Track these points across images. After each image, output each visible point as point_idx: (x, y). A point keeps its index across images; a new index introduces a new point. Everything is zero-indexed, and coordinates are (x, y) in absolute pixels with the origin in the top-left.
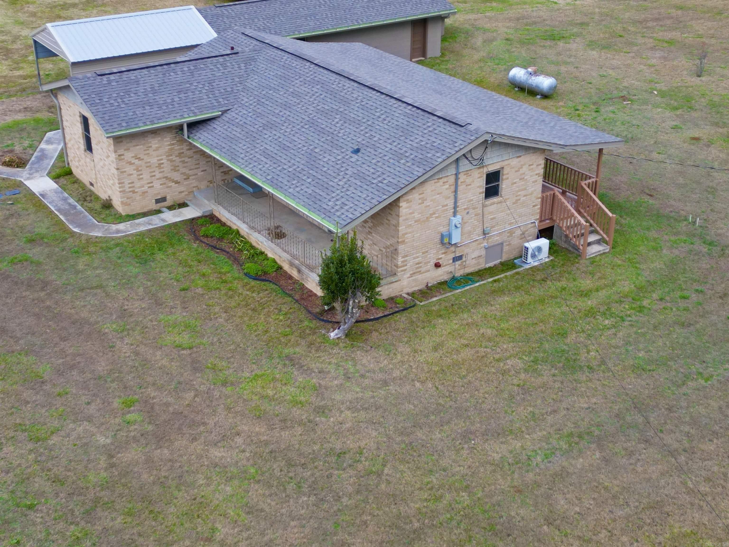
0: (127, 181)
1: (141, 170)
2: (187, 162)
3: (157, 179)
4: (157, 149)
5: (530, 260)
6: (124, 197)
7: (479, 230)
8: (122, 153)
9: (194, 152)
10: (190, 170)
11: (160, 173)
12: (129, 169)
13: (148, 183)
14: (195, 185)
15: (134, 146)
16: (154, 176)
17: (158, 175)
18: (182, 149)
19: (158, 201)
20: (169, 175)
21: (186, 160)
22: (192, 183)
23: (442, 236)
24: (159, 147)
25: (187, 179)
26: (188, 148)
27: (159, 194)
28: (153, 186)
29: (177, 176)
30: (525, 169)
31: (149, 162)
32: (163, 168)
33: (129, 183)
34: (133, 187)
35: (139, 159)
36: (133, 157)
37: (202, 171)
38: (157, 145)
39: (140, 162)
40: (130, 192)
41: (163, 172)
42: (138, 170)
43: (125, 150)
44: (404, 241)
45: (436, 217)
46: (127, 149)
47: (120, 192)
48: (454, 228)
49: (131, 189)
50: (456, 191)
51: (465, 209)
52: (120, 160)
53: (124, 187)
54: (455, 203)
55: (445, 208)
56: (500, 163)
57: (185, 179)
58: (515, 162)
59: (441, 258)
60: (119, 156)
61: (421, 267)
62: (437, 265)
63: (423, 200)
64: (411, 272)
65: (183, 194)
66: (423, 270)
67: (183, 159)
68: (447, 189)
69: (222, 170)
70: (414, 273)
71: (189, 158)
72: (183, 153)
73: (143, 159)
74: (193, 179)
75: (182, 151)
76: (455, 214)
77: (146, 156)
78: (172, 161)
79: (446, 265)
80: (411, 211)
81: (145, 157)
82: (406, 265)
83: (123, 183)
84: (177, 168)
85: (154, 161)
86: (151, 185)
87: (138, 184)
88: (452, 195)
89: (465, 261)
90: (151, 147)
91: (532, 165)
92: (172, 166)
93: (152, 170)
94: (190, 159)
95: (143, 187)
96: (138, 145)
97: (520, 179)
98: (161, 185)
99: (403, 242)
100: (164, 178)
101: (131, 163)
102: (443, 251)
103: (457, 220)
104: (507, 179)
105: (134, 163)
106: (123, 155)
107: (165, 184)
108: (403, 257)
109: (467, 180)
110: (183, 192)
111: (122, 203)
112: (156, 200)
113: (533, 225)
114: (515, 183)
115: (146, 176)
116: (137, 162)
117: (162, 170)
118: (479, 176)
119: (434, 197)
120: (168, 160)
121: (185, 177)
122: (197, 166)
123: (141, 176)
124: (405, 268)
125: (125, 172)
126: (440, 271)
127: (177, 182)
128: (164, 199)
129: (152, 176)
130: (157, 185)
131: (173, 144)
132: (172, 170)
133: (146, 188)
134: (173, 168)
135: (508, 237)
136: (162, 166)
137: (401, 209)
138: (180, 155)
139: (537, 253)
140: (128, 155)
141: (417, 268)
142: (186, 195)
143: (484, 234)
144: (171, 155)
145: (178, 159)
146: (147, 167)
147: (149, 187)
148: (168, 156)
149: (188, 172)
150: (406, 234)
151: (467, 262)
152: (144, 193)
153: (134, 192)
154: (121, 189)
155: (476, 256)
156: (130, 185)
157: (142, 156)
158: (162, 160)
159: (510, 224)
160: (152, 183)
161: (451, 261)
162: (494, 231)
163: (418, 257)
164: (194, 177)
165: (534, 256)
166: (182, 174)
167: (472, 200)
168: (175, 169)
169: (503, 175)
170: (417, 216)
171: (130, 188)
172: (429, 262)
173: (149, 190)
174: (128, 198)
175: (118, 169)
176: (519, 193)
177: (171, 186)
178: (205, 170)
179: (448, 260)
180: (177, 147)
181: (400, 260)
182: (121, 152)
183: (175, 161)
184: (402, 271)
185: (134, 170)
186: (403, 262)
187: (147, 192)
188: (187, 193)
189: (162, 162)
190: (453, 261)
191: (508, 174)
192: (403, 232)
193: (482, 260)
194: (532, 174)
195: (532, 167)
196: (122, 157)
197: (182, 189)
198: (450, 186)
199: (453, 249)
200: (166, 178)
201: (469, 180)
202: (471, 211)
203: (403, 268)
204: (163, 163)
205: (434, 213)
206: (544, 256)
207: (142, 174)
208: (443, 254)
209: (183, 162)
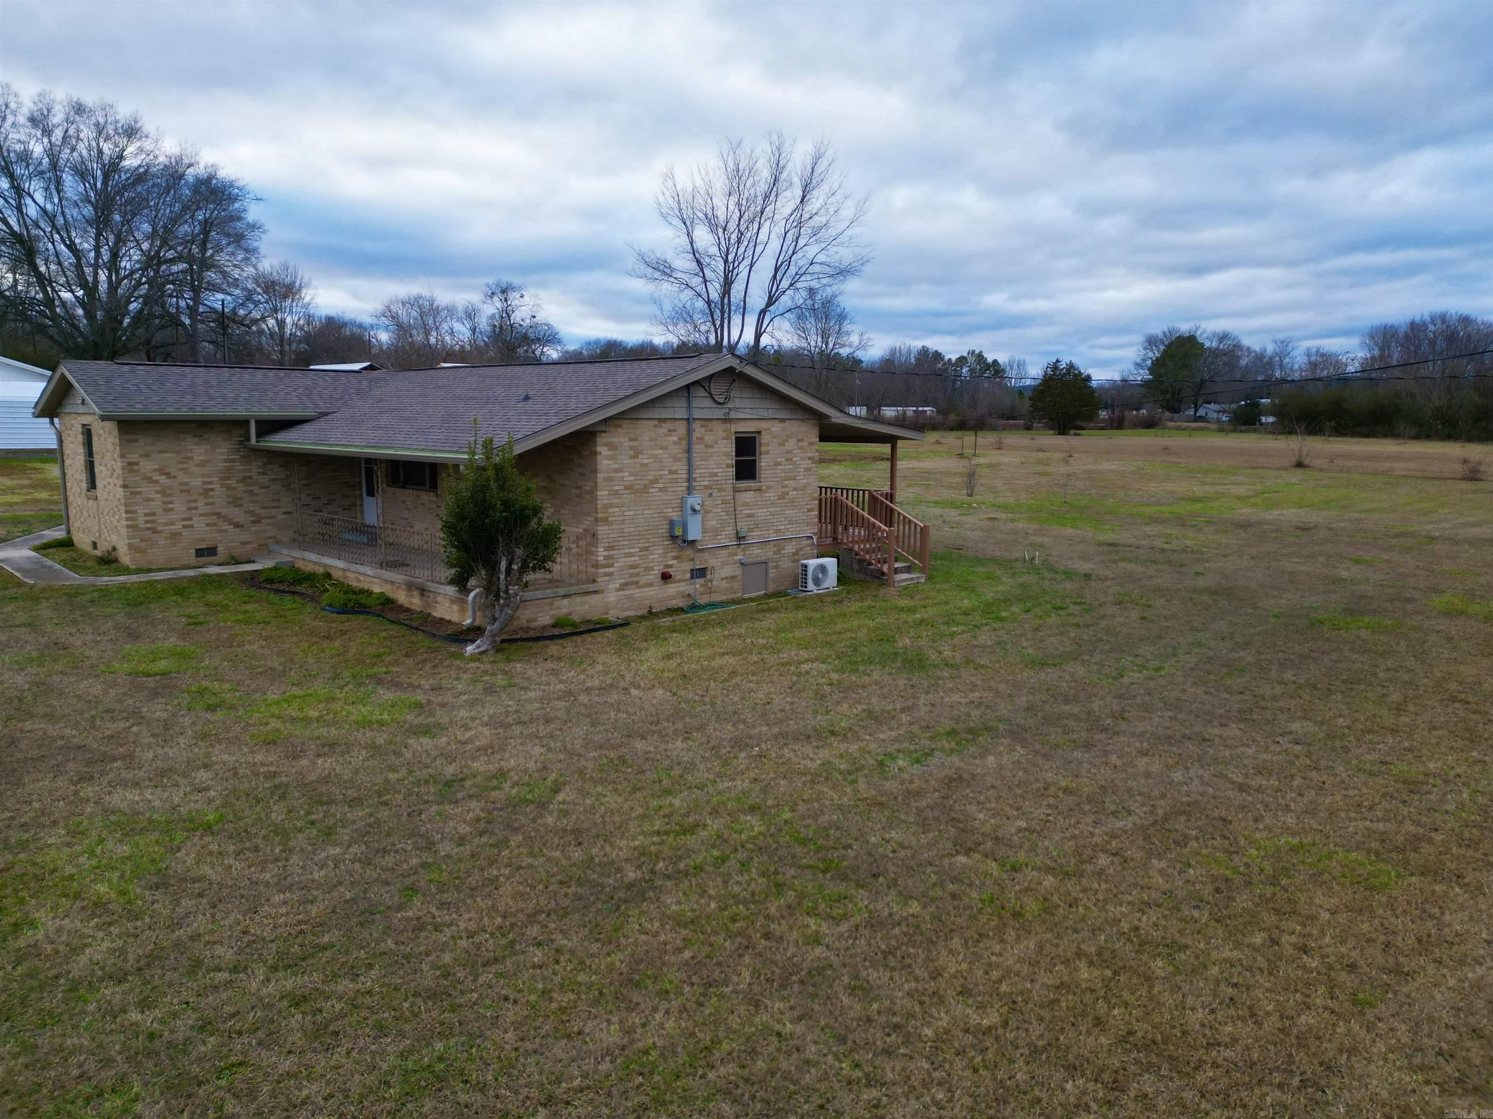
0: (141, 511)
1: (171, 495)
2: (257, 495)
3: (201, 515)
4: (202, 464)
5: (811, 586)
6: (133, 537)
7: (730, 531)
8: (134, 460)
9: (271, 480)
10: (262, 508)
11: (207, 504)
12: (147, 490)
13: (184, 519)
14: (271, 534)
15: (159, 452)
16: (196, 508)
18: (250, 471)
19: (200, 553)
20: (224, 511)
21: (256, 489)
22: (265, 531)
23: (672, 524)
24: (208, 462)
25: (257, 522)
26: (260, 470)
27: (203, 540)
28: (192, 526)
29: (237, 514)
30: (791, 444)
31: (187, 484)
32: (213, 497)
33: (146, 515)
34: (154, 522)
35: (168, 475)
36: (155, 470)
37: (285, 513)
38: (203, 458)
39: (169, 481)
40: (148, 529)
41: (213, 503)
42: (163, 493)
43: (141, 456)
44: (606, 519)
45: (661, 490)
46: (147, 456)
47: (128, 527)
48: (689, 512)
49: (149, 525)
50: (689, 451)
51: (706, 487)
52: (130, 471)
53: (136, 519)
54: (689, 472)
55: (674, 476)
56: (756, 423)
57: (254, 522)
58: (776, 428)
59: (671, 566)
60: (129, 464)
61: (638, 574)
62: (666, 577)
63: (637, 453)
64: (622, 581)
65: (249, 547)
66: (643, 580)
67: (250, 488)
68: (675, 443)
69: (319, 517)
70: (626, 584)
71: (261, 488)
72: (251, 478)
73: (175, 477)
74: (268, 524)
75: (248, 474)
76: (690, 490)
77: (181, 473)
78: (229, 488)
79: (679, 581)
80: (616, 466)
81: (180, 475)
82: (612, 566)
83: (135, 512)
84: (239, 502)
85: (197, 482)
86: (189, 523)
87: (162, 519)
88: (684, 456)
89: (711, 581)
90: (192, 458)
91: (802, 440)
92: (229, 496)
93: (193, 498)
94: (263, 491)
95: (173, 524)
96: (166, 452)
97: (787, 460)
98: (208, 525)
99: (605, 521)
100: (213, 514)
101: (150, 480)
102: (674, 554)
103: (694, 501)
104: (767, 453)
105: (157, 482)
106: (137, 464)
107: (214, 525)
108: (607, 549)
109: (706, 438)
110: (248, 543)
111: (131, 547)
112: (197, 550)
113: (809, 542)
114: (779, 464)
115: (179, 506)
116: (162, 479)
117: (211, 500)
118: (724, 434)
119: (655, 452)
120: (222, 486)
121: (253, 519)
122: (276, 504)
123: (170, 506)
124: (611, 570)
125: (140, 493)
126: (672, 589)
127: (237, 525)
128: (211, 551)
129: (190, 509)
130: (200, 524)
131: (233, 461)
132: (229, 503)
133: (178, 526)
134: (230, 499)
135: (775, 553)
136: (211, 493)
137: (599, 457)
138: (245, 480)
139: (820, 576)
140: (148, 467)
141: (632, 575)
142: (254, 549)
143: (739, 538)
144: (229, 478)
145: (240, 487)
146: (182, 491)
147: (184, 527)
148: (221, 479)
149: (258, 511)
150: (611, 506)
151: (714, 583)
152: (175, 535)
153: (154, 531)
154: (130, 523)
155: (727, 575)
156: (148, 518)
157: (173, 471)
158: (211, 483)
159: (777, 531)
160: (190, 519)
161: (688, 576)
162: (753, 537)
163: (631, 555)
164: (270, 521)
165: (817, 582)
166: (246, 512)
167: (716, 475)
168: (235, 502)
169: (760, 445)
170: (629, 478)
171: (147, 522)
172: (652, 569)
173: (185, 533)
174: (142, 540)
175: (125, 486)
176: (786, 483)
177: (226, 531)
178: (291, 513)
179: (684, 572)
180: (239, 466)
181: (601, 554)
182: (133, 457)
183: (235, 488)
184: (606, 575)
185: (157, 492)
186: (607, 558)
187: (180, 534)
188: (255, 546)
189: (211, 486)
190: (692, 577)
191: (767, 445)
192: (605, 502)
193: (737, 585)
194: (803, 455)
195: (801, 444)
196: (135, 467)
197: (246, 537)
198: (679, 439)
199: (689, 552)
200: (218, 515)
201: (708, 438)
202: (716, 494)
203: (607, 570)
204: (212, 490)
205: (656, 481)
206: (831, 581)
207: (172, 503)
208: (674, 558)
209: (251, 493)
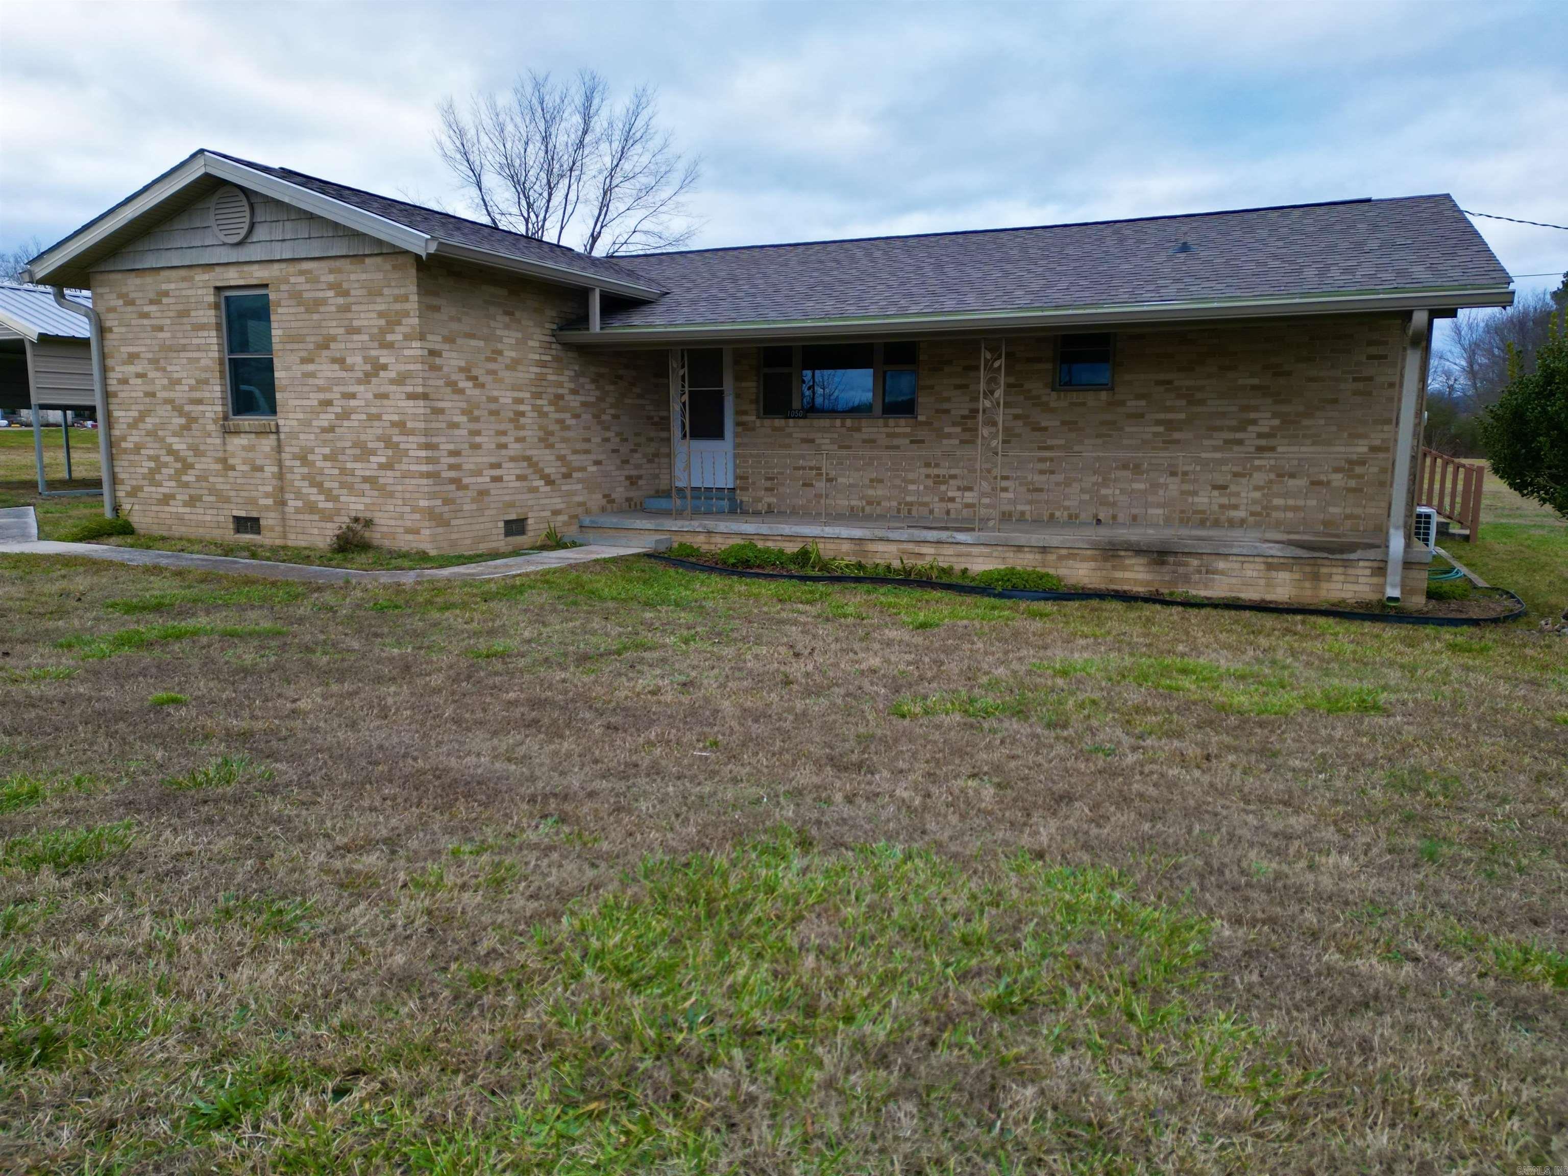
0: (444, 445)
1: (478, 419)
2: (569, 428)
3: (511, 459)
4: (513, 365)
8: (437, 347)
10: (574, 452)
11: (517, 440)
12: (453, 407)
13: (492, 466)
14: (581, 499)
15: (466, 335)
16: (505, 446)
17: (515, 448)
18: (562, 385)
19: (509, 528)
20: (535, 454)
21: (568, 419)
22: (575, 492)
24: (519, 362)
25: (568, 476)
27: (512, 505)
28: (501, 479)
29: (549, 462)
31: (496, 400)
32: (523, 428)
33: (450, 454)
34: (458, 467)
35: (475, 381)
36: (461, 369)
38: (514, 354)
39: (477, 392)
40: (451, 481)
41: (524, 440)
42: (470, 416)
43: (443, 340)
46: (451, 340)
49: (453, 474)
52: (431, 368)
57: (563, 476)
60: (431, 353)
67: (562, 416)
69: (626, 473)
71: (573, 416)
72: (563, 397)
73: (483, 386)
74: (579, 481)
75: (560, 391)
77: (490, 378)
78: (540, 413)
81: (489, 381)
83: (436, 447)
84: (550, 439)
85: (507, 398)
86: (498, 472)
87: (470, 462)
92: (541, 428)
93: (501, 427)
95: (481, 473)
96: (474, 336)
98: (518, 478)
100: (524, 459)
101: (455, 389)
105: (462, 391)
106: (439, 354)
107: (525, 478)
110: (557, 514)
111: (432, 514)
112: (507, 523)
115: (488, 441)
116: (469, 388)
117: (521, 433)
120: (533, 408)
121: (564, 470)
122: (586, 446)
123: (477, 439)
125: (442, 411)
127: (548, 481)
128: (521, 526)
129: (500, 446)
130: (509, 476)
131: (545, 364)
132: (540, 439)
133: (486, 479)
134: (541, 434)
136: (522, 421)
138: (557, 400)
140: (452, 361)
142: (565, 524)
144: (540, 396)
145: (552, 412)
146: (491, 413)
147: (493, 479)
148: (532, 395)
149: (569, 456)
152: (483, 493)
153: (459, 484)
156: (451, 460)
157: (481, 375)
158: (522, 401)
160: (500, 466)
164: (580, 475)
166: (558, 458)
168: (546, 441)
171: (451, 467)
173: (495, 489)
174: (444, 502)
177: (537, 489)
180: (550, 375)
182: (435, 341)
183: (546, 414)
185: (463, 412)
187: (488, 493)
188: (564, 520)
189: (522, 408)
196: (437, 360)
197: (558, 502)
200: (528, 459)
204: (523, 414)
207: (479, 433)
209: (563, 424)
